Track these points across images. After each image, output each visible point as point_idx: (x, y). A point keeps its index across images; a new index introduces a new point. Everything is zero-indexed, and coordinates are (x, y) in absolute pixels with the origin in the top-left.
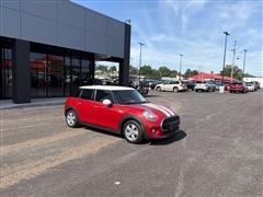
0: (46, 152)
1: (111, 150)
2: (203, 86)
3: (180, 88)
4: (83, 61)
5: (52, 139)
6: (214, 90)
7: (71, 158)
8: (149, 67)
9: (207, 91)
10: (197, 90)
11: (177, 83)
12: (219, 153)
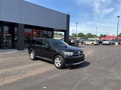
0: (21, 72)
1: (49, 72)
2: (107, 42)
3: (95, 43)
4: (48, 32)
5: (26, 66)
6: (113, 44)
7: (30, 75)
9: (109, 45)
10: (104, 44)
11: (94, 41)
12: (101, 76)
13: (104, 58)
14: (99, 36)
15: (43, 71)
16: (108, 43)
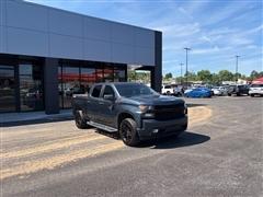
14: (248, 76)
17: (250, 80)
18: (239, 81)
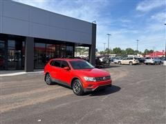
3: (134, 62)
4: (67, 47)
5: (27, 93)
6: (160, 63)
8: (119, 49)
11: (132, 59)
12: (122, 107)
13: (138, 83)
14: (143, 52)
15: (47, 100)
16: (152, 62)
17: (144, 54)
18: (138, 55)
